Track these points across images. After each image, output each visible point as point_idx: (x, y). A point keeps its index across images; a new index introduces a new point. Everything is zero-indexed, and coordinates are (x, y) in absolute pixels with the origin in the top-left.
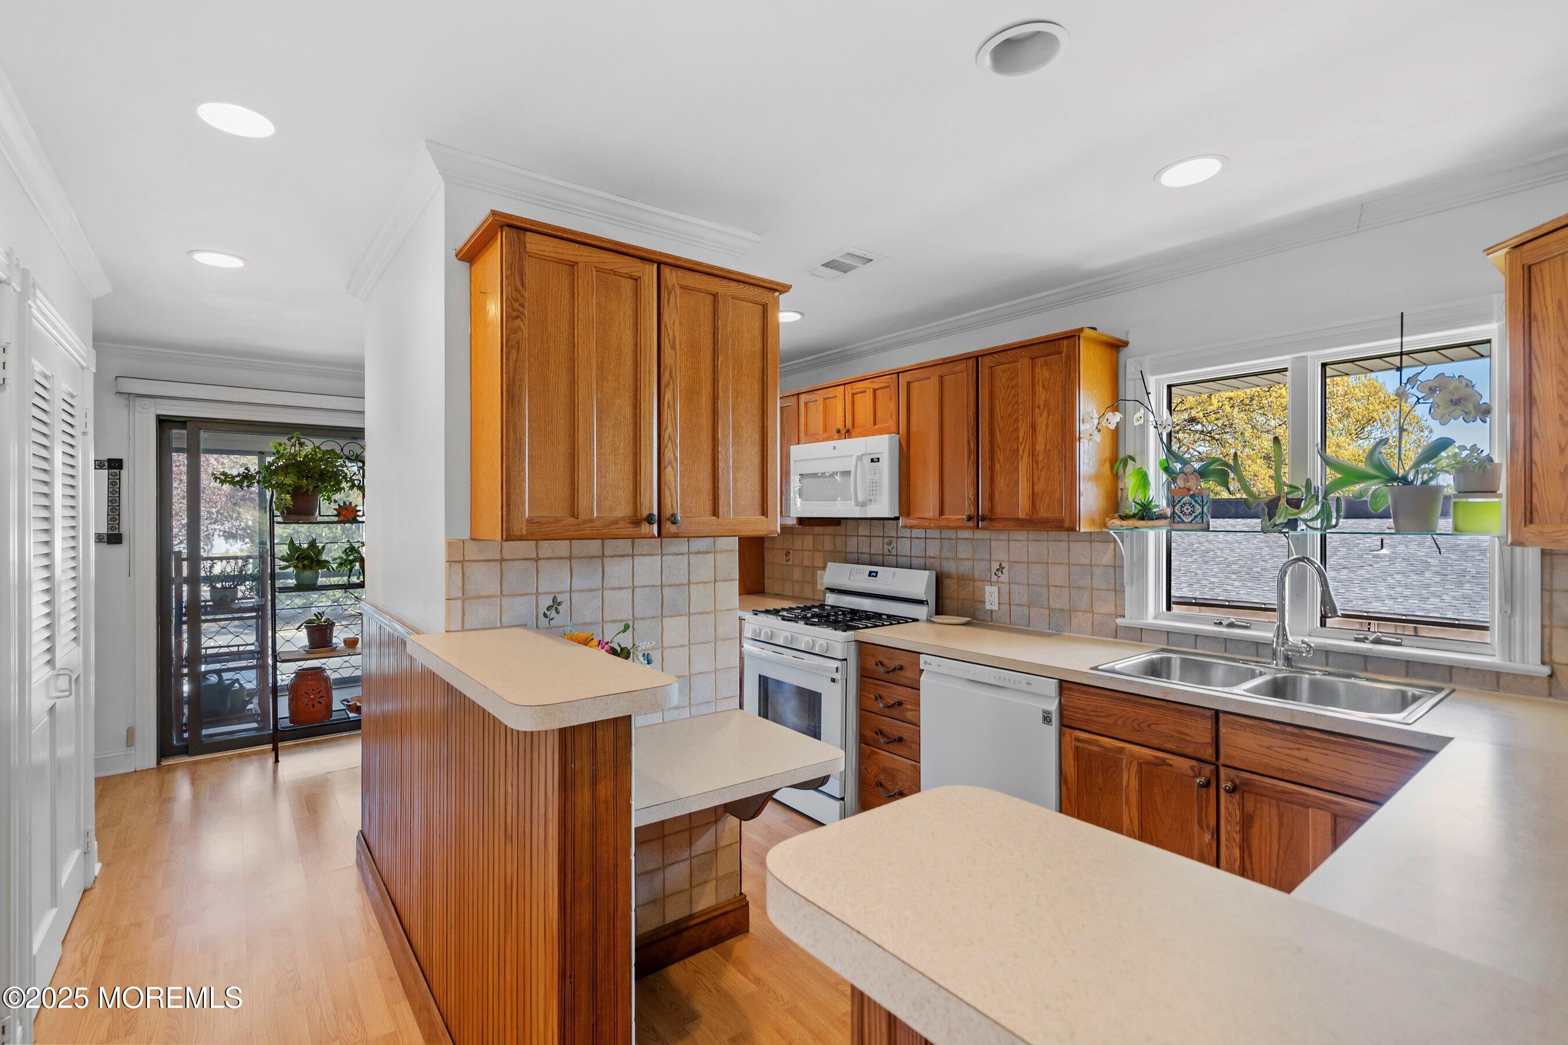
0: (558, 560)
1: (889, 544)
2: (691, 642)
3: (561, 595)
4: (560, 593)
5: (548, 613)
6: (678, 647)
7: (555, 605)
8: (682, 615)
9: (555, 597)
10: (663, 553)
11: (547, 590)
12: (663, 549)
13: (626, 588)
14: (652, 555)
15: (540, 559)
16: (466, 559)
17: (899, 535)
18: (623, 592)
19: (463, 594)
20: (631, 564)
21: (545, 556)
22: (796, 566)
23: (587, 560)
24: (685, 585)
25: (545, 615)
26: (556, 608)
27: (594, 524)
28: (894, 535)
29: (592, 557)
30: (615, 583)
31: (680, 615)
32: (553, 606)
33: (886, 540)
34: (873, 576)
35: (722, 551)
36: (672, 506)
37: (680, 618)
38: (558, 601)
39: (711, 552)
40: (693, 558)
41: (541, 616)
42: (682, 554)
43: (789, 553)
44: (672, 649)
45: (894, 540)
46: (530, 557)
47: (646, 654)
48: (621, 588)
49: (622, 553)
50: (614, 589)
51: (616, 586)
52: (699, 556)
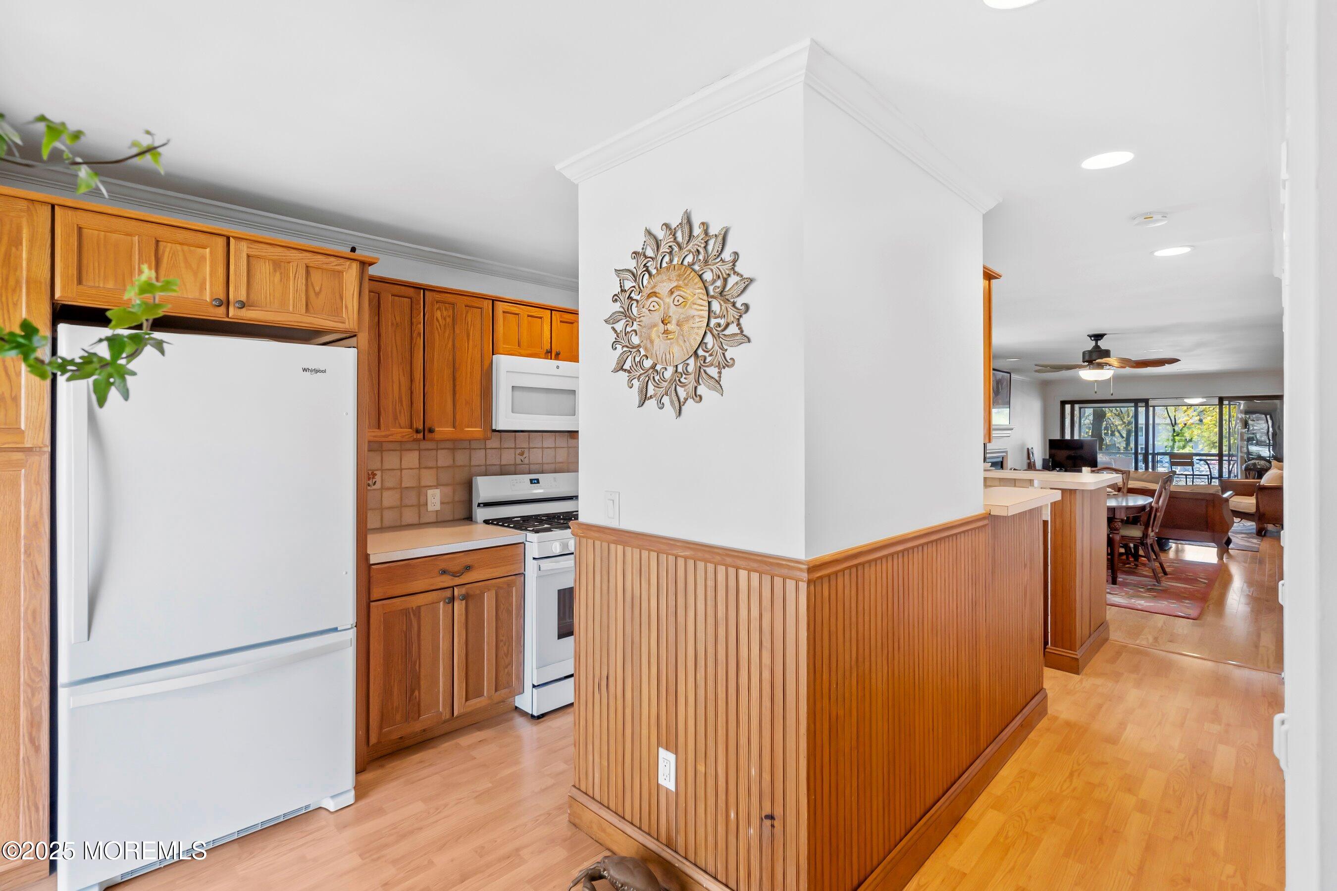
1: (522, 454)
17: (531, 446)
22: (389, 489)
28: (525, 445)
33: (518, 451)
34: (535, 483)
43: (374, 475)
45: (526, 451)
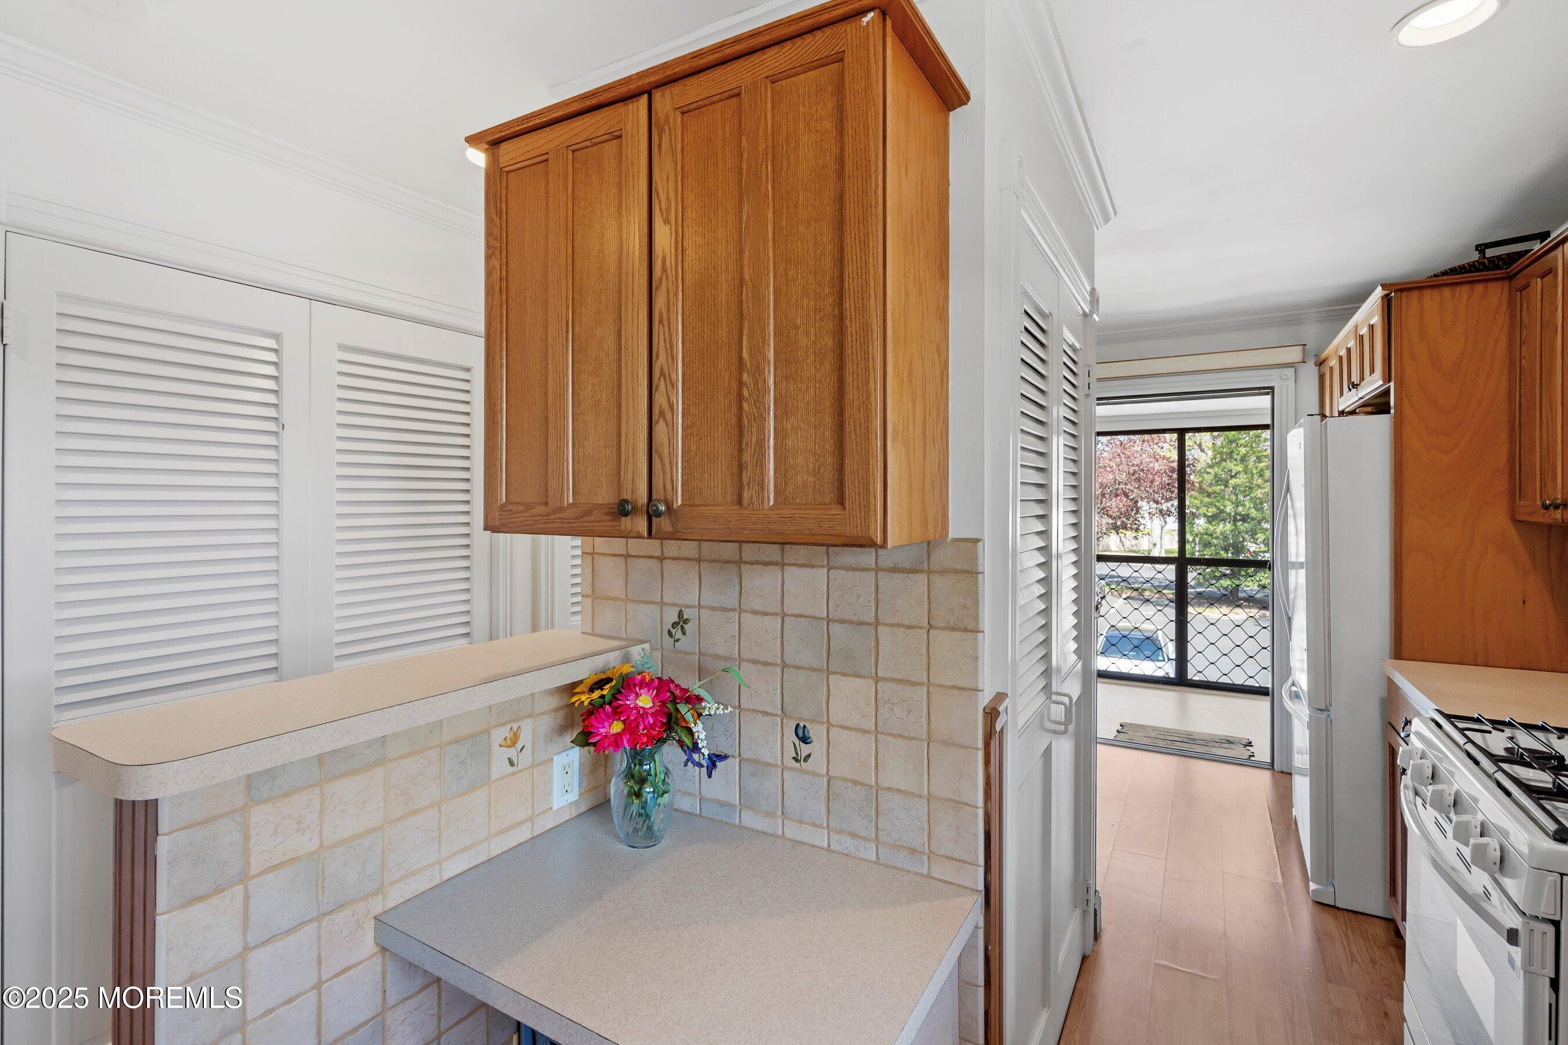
0: (686, 562)
2: (879, 729)
3: (688, 610)
4: (688, 607)
5: (673, 631)
6: (855, 730)
7: (681, 622)
8: (864, 677)
9: (681, 611)
10: (831, 564)
11: (672, 601)
12: (831, 557)
13: (773, 614)
14: (812, 567)
15: (666, 558)
16: (596, 551)
18: (767, 620)
19: (593, 591)
20: (780, 578)
21: (671, 555)
23: (718, 565)
24: (870, 624)
25: (670, 634)
26: (682, 627)
27: (562, 515)
29: (728, 562)
30: (757, 604)
31: (860, 677)
32: (679, 623)
35: (943, 572)
36: (664, 487)
37: (858, 680)
38: (685, 617)
39: (921, 571)
40: (885, 578)
41: (666, 633)
42: (865, 570)
44: (846, 731)
46: (654, 555)
47: (802, 725)
48: (765, 614)
49: (767, 559)
50: (755, 612)
51: (757, 608)
52: (896, 575)
